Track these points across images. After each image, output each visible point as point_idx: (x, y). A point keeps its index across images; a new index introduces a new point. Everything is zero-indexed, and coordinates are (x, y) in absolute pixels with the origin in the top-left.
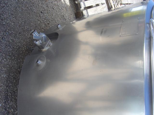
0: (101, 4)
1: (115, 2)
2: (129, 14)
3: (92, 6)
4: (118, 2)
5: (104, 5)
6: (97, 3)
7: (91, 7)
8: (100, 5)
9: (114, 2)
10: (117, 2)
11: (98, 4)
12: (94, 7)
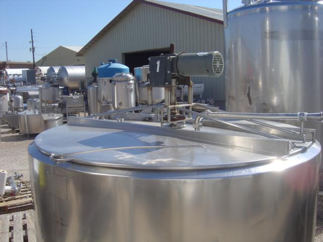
0: (24, 220)
1: (27, 194)
2: (42, 177)
3: (24, 236)
4: (27, 189)
5: (26, 215)
6: (21, 227)
7: (26, 239)
8: (25, 223)
9: (25, 195)
10: (27, 191)
11: (23, 225)
12: (26, 233)
